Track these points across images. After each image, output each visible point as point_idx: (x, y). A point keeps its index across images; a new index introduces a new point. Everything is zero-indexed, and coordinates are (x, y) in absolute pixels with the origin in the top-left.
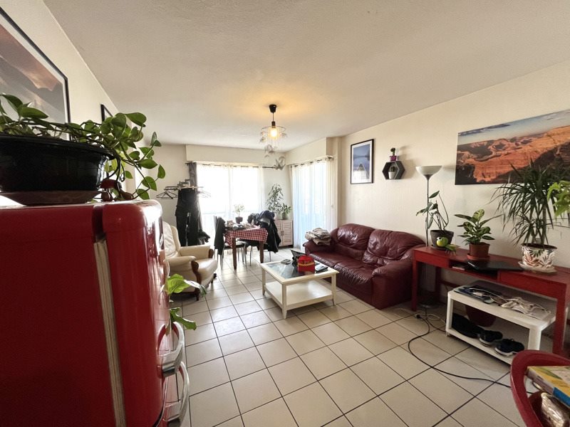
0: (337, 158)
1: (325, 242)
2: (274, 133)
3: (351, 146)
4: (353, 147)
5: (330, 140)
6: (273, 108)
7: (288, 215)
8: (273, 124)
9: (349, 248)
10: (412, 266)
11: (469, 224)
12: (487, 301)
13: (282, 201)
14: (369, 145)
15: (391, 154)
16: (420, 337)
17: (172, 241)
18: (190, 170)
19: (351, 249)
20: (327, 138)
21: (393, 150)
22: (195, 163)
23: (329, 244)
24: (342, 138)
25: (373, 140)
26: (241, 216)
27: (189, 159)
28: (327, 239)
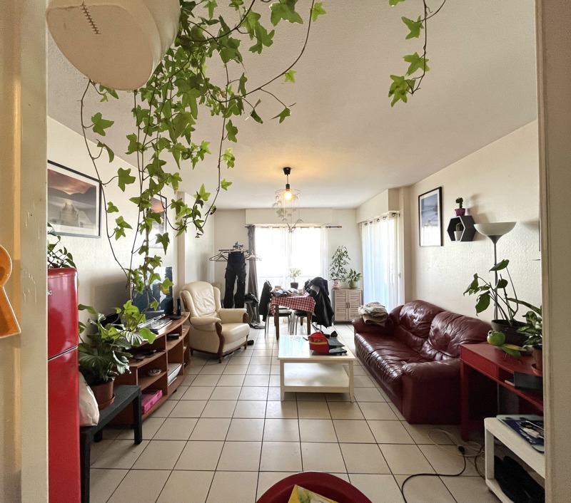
0: (402, 213)
1: (378, 322)
2: (288, 195)
3: (419, 196)
4: (421, 198)
5: (394, 192)
6: (287, 171)
7: (357, 284)
8: (288, 186)
9: (409, 333)
10: (460, 370)
11: (534, 314)
12: (537, 447)
13: (350, 265)
14: (436, 195)
15: (457, 206)
16: (438, 475)
17: (213, 302)
18: (249, 233)
19: (411, 335)
20: (390, 190)
21: (460, 201)
22: (253, 227)
23: (383, 325)
24: (410, 188)
25: (440, 189)
26: (296, 282)
27: (249, 222)
28: (381, 317)
